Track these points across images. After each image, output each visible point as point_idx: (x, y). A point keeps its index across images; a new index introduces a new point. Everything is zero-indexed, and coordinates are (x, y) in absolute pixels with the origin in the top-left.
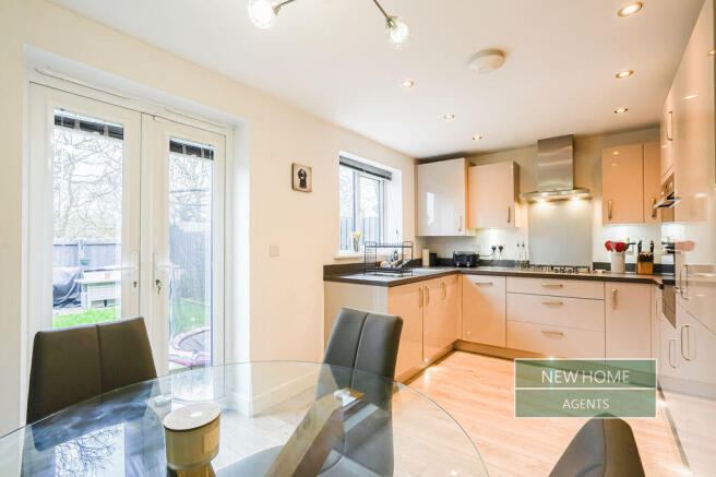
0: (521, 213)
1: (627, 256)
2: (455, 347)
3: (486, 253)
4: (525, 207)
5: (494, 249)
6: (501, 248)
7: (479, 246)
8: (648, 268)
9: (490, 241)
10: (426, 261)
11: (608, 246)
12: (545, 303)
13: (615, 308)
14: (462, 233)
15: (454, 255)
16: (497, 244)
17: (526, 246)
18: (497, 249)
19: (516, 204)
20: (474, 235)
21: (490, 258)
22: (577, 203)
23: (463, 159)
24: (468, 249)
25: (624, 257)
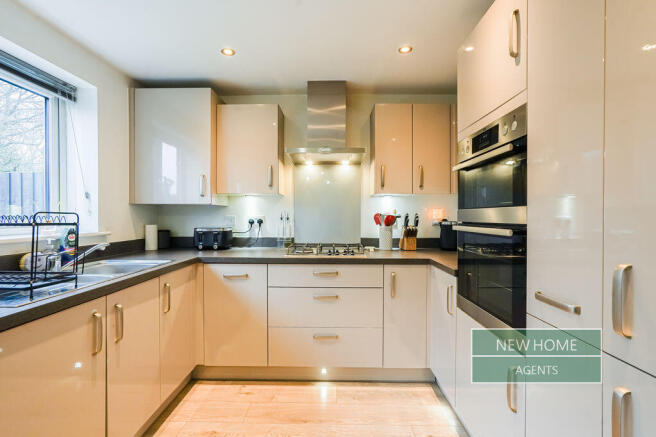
0: (285, 177)
1: (394, 231)
2: (194, 379)
3: (241, 230)
4: (291, 168)
5: (252, 223)
6: (260, 222)
7: (232, 220)
8: (412, 243)
9: (246, 213)
10: (152, 243)
11: (377, 219)
12: (318, 298)
13: (393, 297)
14: (206, 201)
15: (196, 233)
16: (255, 216)
17: (291, 219)
18: (256, 223)
19: (281, 164)
20: (225, 203)
21: (247, 236)
22: (345, 167)
23: (208, 90)
24: (216, 224)
25: (391, 231)
